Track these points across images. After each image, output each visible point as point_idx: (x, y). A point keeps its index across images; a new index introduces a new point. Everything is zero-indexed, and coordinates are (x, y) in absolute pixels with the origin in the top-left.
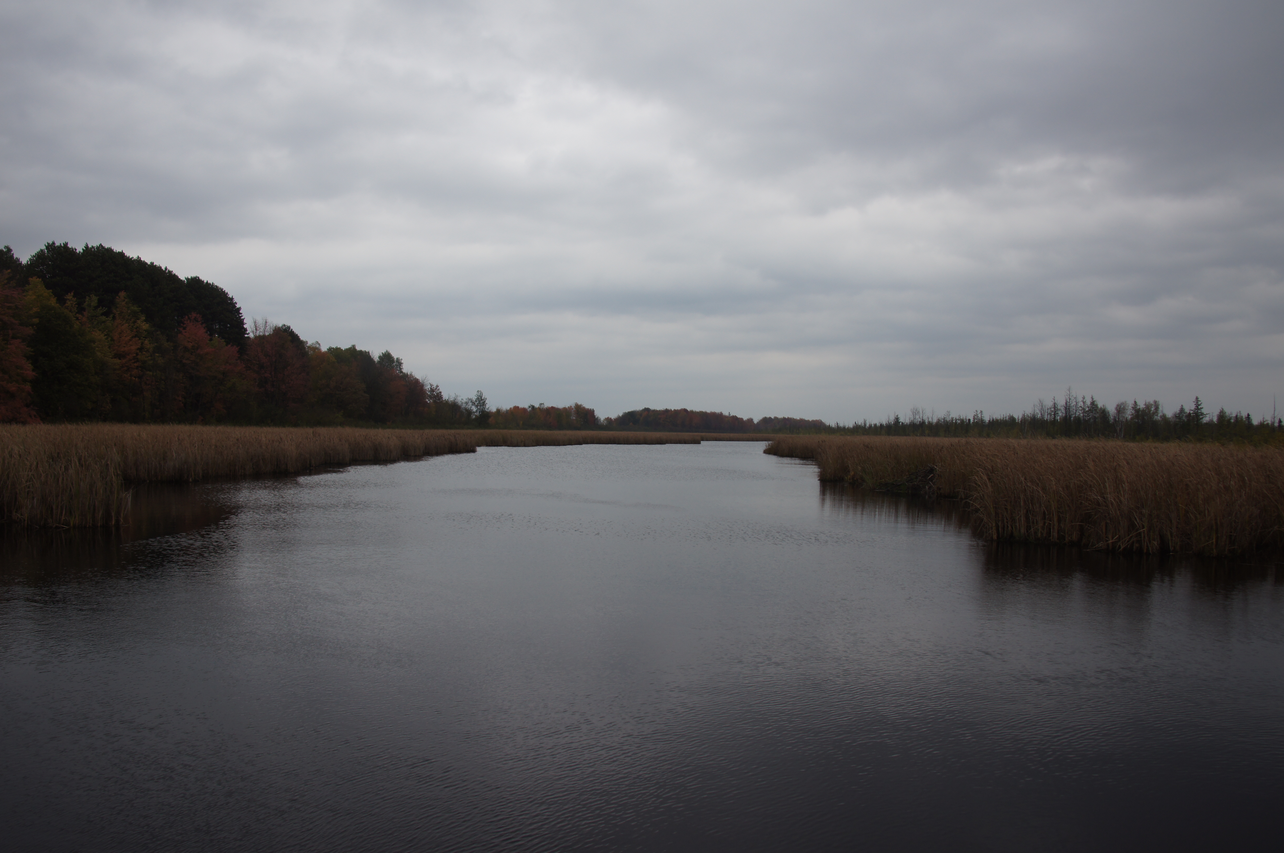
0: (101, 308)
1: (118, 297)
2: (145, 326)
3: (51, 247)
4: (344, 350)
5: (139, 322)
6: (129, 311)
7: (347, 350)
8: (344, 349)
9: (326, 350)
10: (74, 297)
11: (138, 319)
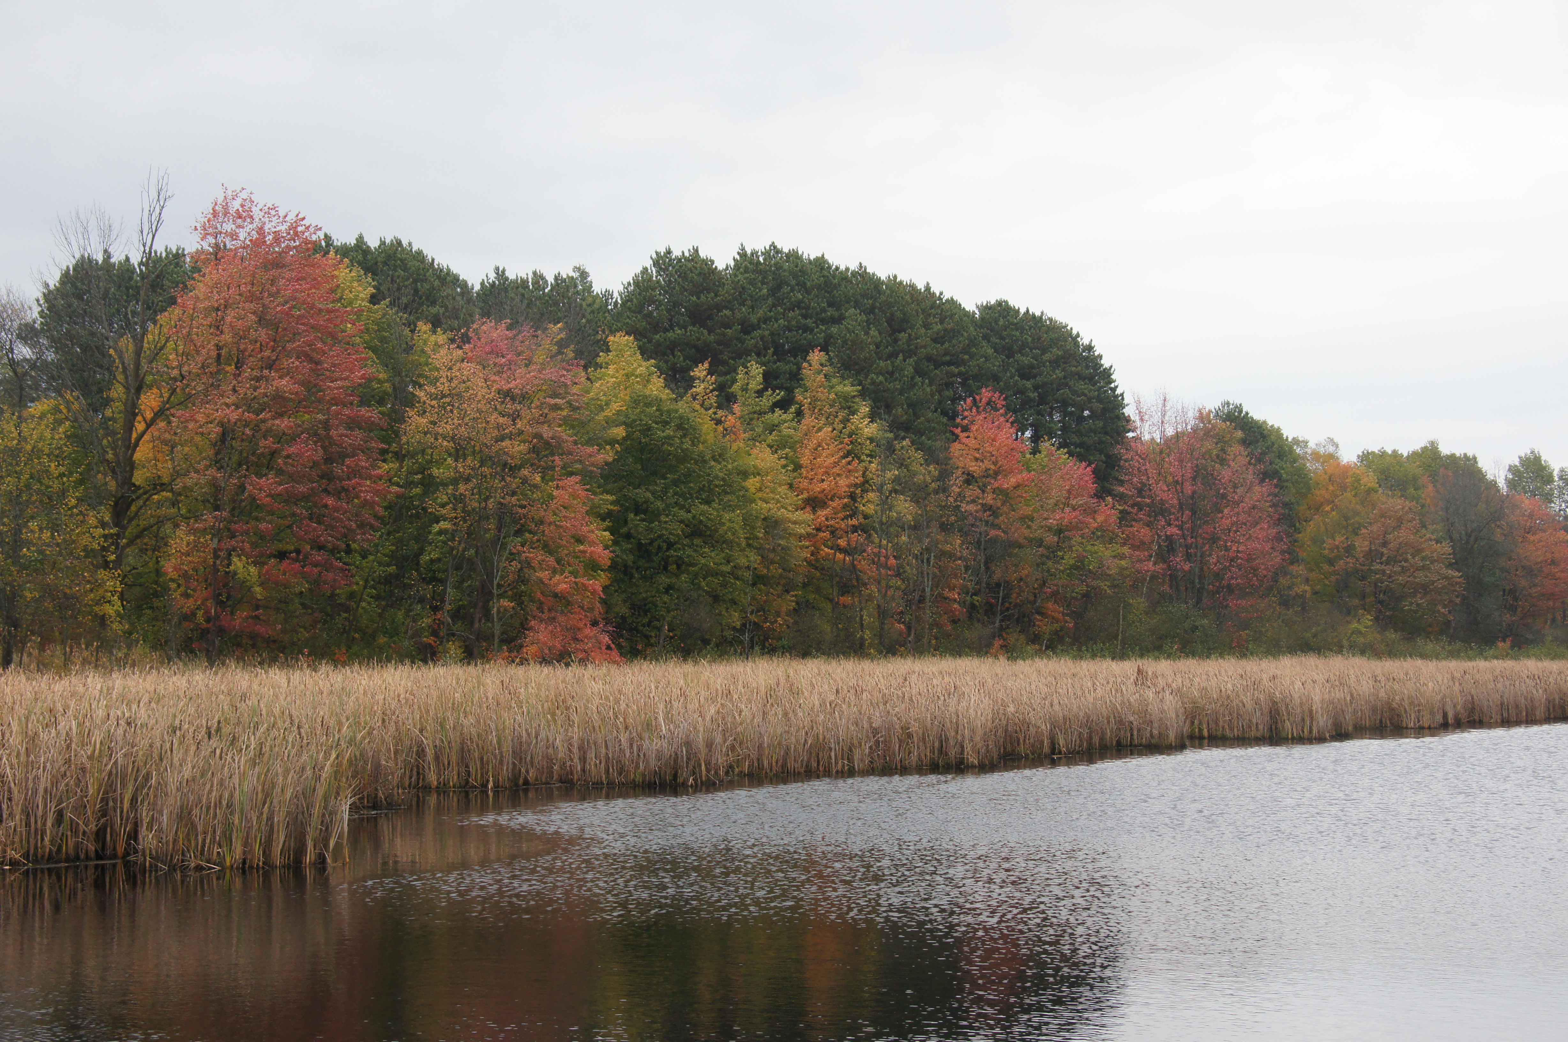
0: (770, 392)
1: (805, 365)
2: (870, 429)
3: (663, 261)
4: (1408, 456)
5: (855, 419)
6: (832, 396)
7: (1414, 455)
8: (1405, 455)
9: (1354, 459)
10: (710, 372)
11: (853, 413)
